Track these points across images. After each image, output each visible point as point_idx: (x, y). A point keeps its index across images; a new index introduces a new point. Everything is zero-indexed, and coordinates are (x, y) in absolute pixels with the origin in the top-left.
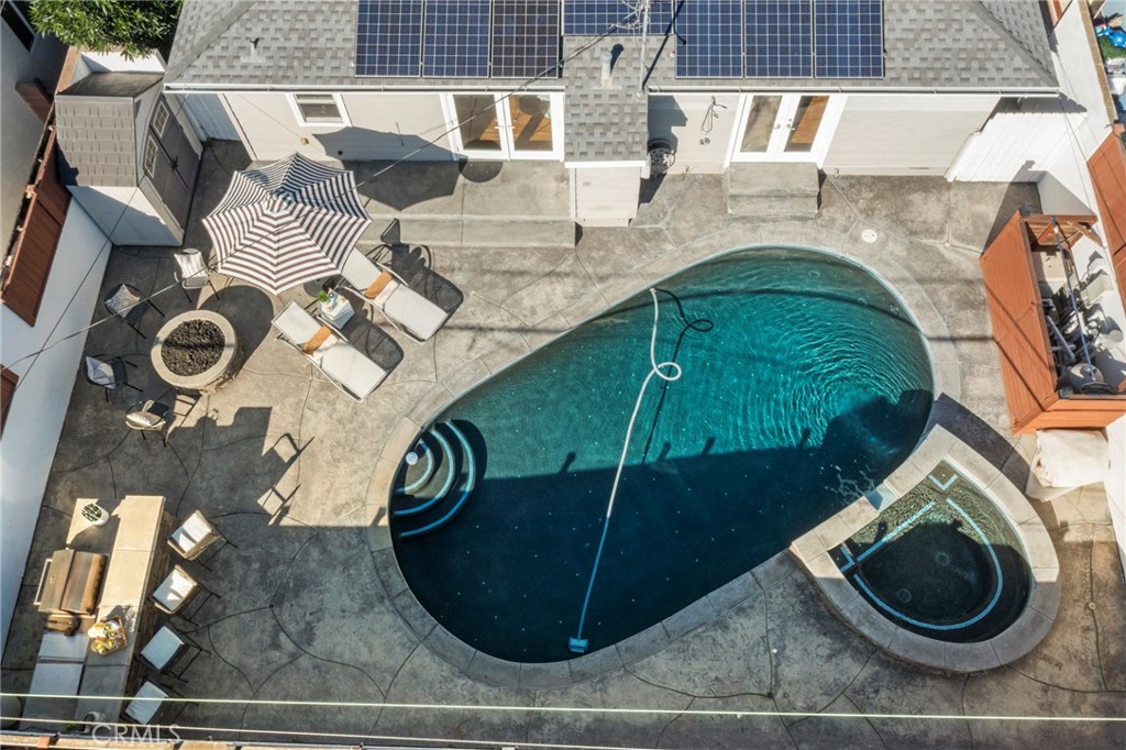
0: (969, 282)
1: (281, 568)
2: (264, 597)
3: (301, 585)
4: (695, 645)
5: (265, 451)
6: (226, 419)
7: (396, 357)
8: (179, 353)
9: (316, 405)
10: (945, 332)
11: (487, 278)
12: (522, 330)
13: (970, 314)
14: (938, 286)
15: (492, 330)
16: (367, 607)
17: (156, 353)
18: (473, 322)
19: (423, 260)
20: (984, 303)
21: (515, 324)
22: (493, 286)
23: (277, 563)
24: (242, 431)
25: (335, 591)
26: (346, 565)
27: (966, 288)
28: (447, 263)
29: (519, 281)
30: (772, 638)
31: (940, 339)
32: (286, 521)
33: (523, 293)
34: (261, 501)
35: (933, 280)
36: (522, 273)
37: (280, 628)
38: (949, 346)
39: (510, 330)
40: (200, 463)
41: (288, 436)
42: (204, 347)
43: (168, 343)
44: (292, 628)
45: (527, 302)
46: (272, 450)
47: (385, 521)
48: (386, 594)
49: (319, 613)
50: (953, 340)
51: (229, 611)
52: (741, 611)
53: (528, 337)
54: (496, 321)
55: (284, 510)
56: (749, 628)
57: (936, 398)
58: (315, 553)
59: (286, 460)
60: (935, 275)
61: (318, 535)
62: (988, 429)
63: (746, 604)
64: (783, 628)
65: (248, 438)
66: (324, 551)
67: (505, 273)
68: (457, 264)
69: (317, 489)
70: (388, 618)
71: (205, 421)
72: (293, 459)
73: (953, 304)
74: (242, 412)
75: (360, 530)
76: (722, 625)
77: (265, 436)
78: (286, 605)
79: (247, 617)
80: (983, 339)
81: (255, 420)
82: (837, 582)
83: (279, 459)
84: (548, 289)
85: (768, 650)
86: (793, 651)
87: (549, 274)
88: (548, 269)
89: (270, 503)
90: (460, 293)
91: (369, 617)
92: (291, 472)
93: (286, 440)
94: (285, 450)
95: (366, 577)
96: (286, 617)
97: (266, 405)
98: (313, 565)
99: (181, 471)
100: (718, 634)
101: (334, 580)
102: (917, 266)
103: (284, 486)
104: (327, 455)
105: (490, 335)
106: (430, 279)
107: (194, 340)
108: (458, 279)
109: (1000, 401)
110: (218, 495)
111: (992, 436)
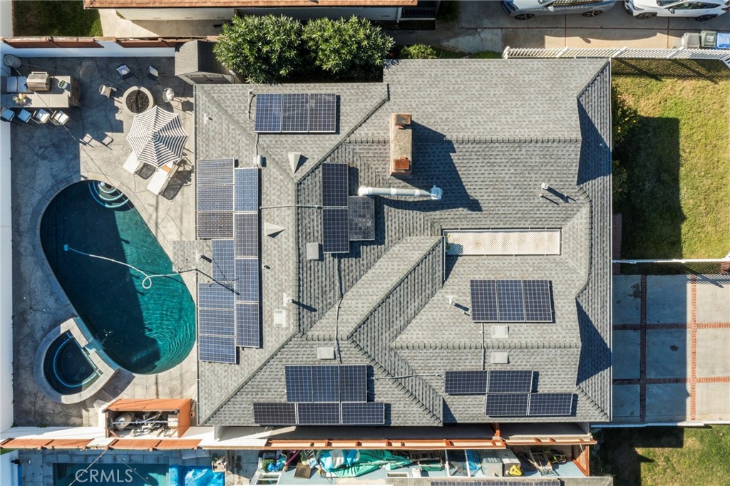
0: (181, 393)
1: (66, 146)
2: (55, 141)
3: (60, 153)
4: (45, 285)
5: (106, 133)
6: (118, 117)
7: (144, 176)
8: (134, 97)
9: (124, 149)
10: (159, 381)
11: (179, 209)
12: (157, 224)
13: (167, 391)
14: (179, 381)
15: (157, 212)
16: (54, 176)
17: (135, 88)
18: (160, 205)
19: (187, 183)
20: (172, 397)
21: (159, 221)
22: (176, 211)
23: (67, 144)
24: (114, 124)
25: (58, 165)
26: (67, 168)
27: (179, 392)
28: (185, 192)
29: (178, 221)
30: (49, 310)
31: (157, 379)
32: (81, 144)
33: (173, 223)
34: (88, 135)
35: (182, 380)
36: (181, 222)
37: (46, 148)
38: (154, 381)
39: (157, 219)
40: (101, 110)
41: (113, 141)
42: (137, 106)
43: (139, 92)
44: (46, 152)
45: (169, 225)
46: (107, 135)
47: (82, 179)
48: (58, 182)
49: (51, 161)
50: (157, 383)
51: (51, 130)
52: (56, 300)
53: (154, 225)
54: (160, 213)
55: (85, 144)
56: (51, 303)
57: (133, 374)
58: (70, 157)
59: (103, 141)
60: (184, 381)
61: (77, 156)
62: (123, 391)
63: (59, 302)
64: (52, 313)
65: (111, 126)
66: (72, 159)
67: (181, 215)
68: (185, 196)
69: (93, 154)
70: (50, 184)
71: (117, 109)
72: (104, 144)
73: (172, 386)
74: (121, 122)
75: (79, 171)
76: (52, 294)
77: (112, 132)
78: (53, 149)
79: (49, 136)
80: (157, 395)
81: (118, 127)
83: (104, 139)
84: (175, 233)
85: (45, 308)
86: (45, 316)
87: (181, 232)
88: (183, 233)
89: (87, 138)
90: (172, 198)
91: (50, 178)
92: (99, 144)
93: (111, 140)
94: (107, 140)
95: (64, 174)
96: (50, 149)
97: (124, 130)
98: (67, 156)
99: (98, 104)
100: (48, 292)
101: (62, 164)
102: (188, 374)
103: (94, 142)
104: (105, 156)
105: (155, 211)
106: (178, 187)
107: (140, 102)
108: (178, 197)
109: (133, 396)
110: (90, 119)
111: (119, 392)
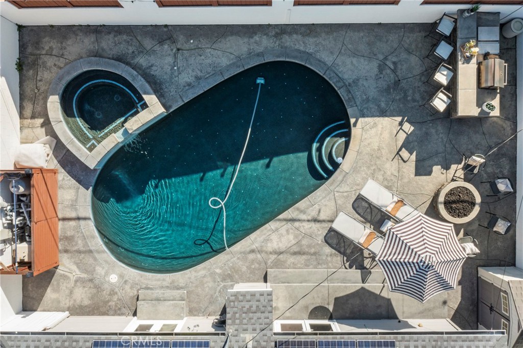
0: (66, 251)
1: (398, 98)
2: (403, 84)
3: (387, 90)
4: (209, 70)
5: (415, 153)
6: (437, 169)
7: (356, 205)
8: (466, 198)
9: (393, 178)
10: (82, 222)
11: (313, 250)
12: (293, 220)
13: (69, 234)
14: (82, 249)
15: (308, 221)
16: (356, 81)
17: (478, 199)
18: (318, 225)
19: (347, 261)
20: (61, 240)
21: (297, 224)
22: (309, 246)
23: (400, 100)
24: (427, 163)
25: (371, 88)
26: (368, 100)
27: (68, 248)
28: (335, 259)
29: (296, 249)
30: (176, 74)
31: (85, 219)
32: (399, 119)
33: (294, 242)
34: (412, 128)
35: (84, 252)
36: (295, 253)
37: (394, 71)
38: (82, 215)
39: (299, 220)
40: (445, 146)
41: (405, 162)
42: (454, 202)
43: (473, 204)
44: (389, 71)
45: (291, 237)
46: (411, 154)
47: (352, 121)
48: (348, 87)
49: (377, 78)
50: (79, 219)
51: (418, 77)
52: (189, 85)
53: (290, 217)
54: (306, 225)
55: (401, 124)
56: (186, 77)
57: (91, 188)
58: (383, 105)
59: (403, 149)
60: (83, 255)
61: (383, 113)
62: (68, 173)
63: (187, 88)
64: (171, 78)
65: (424, 160)
66: (379, 106)
67: (304, 254)
68: (329, 259)
69: (386, 135)
70: (346, 77)
71: (447, 168)
72: (400, 150)
73: (76, 239)
74: (429, 173)
75: (363, 116)
76: (198, 78)
77: (416, 161)
78: (393, 81)
79: (410, 75)
80: (64, 219)
81: (422, 169)
82: (146, 93)
83: (407, 149)
84: (280, 245)
85: (178, 68)
86: (167, 69)
87: (281, 253)
88: (281, 256)
89: (409, 128)
90: (326, 242)
91: (354, 77)
92: (400, 143)
93: (405, 159)
94: (405, 154)
95: (358, 94)
96: (392, 76)
97: (418, 177)
98: (383, 99)
99: (453, 142)
100: (199, 74)
101: (373, 93)
102: (91, 261)
103: (402, 137)
104: (383, 152)
105: (310, 218)
106: (342, 250)
107: (460, 206)
108: (328, 250)
109: (62, 187)
110: (433, 131)
111: (67, 169)
